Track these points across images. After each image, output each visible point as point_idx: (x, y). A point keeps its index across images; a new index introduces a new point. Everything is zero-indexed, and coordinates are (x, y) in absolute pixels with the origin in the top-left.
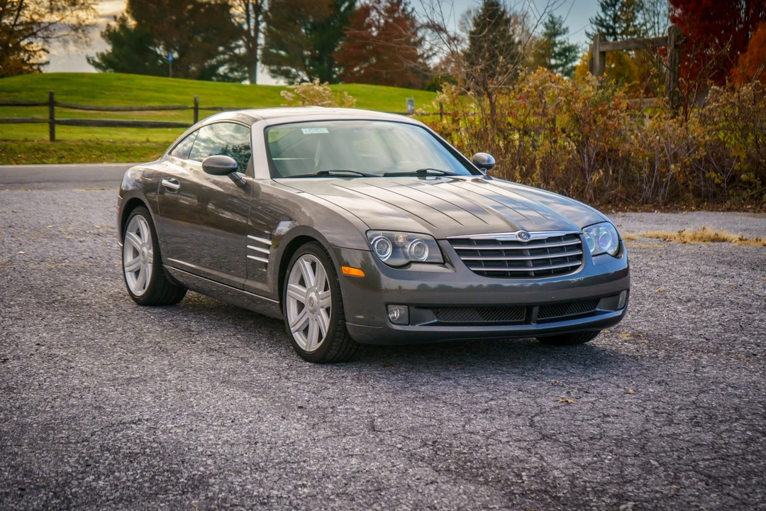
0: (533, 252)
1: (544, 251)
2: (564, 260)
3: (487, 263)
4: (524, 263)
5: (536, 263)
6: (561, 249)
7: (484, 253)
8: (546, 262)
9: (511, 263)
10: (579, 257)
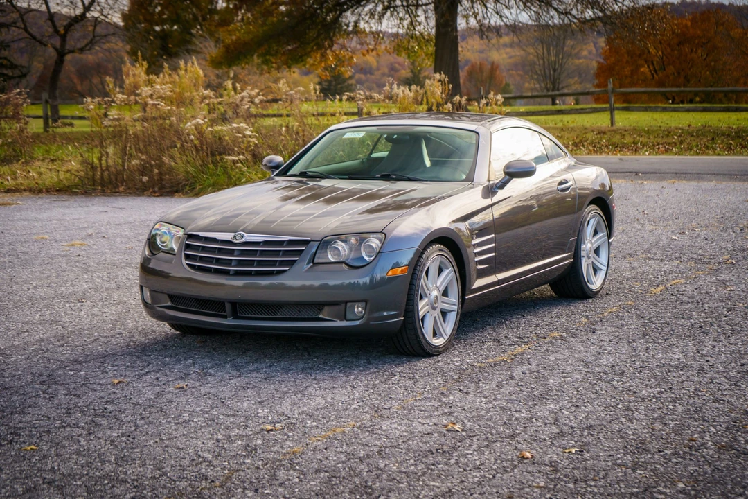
0: (243, 253)
1: (254, 253)
2: (273, 263)
3: (201, 259)
4: (229, 263)
5: (240, 263)
6: (277, 253)
7: (204, 249)
8: (251, 263)
9: (218, 261)
10: (292, 263)
